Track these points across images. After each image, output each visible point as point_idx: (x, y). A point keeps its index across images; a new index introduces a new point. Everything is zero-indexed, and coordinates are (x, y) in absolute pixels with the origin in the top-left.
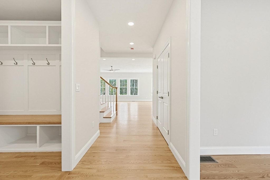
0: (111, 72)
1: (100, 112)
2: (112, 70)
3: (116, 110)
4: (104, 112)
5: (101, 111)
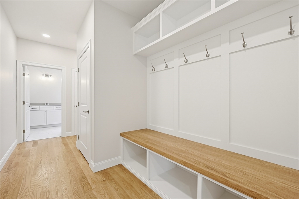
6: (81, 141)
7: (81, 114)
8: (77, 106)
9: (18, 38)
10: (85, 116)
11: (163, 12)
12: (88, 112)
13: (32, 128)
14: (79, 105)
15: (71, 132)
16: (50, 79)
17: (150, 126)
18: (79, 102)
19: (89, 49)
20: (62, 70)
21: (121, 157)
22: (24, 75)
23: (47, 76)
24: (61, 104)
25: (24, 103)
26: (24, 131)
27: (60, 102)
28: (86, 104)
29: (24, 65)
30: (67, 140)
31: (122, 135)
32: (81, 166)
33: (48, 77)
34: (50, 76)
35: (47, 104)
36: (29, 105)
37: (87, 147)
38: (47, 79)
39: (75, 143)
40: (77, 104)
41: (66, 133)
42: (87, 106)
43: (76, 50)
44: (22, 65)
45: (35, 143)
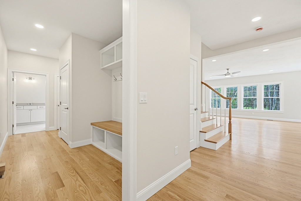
0: (227, 76)
1: (200, 132)
2: (228, 74)
3: (230, 131)
4: (206, 132)
5: (201, 130)
6: (62, 131)
7: (63, 111)
8: (60, 105)
9: (9, 51)
10: (66, 112)
11: (116, 46)
12: (68, 109)
13: (18, 125)
14: (60, 104)
15: (53, 127)
16: (34, 81)
17: (114, 118)
18: (61, 102)
19: (68, 65)
20: (46, 75)
21: (91, 139)
22: (13, 80)
23: (30, 78)
24: (44, 104)
25: (13, 103)
26: (13, 126)
27: (44, 102)
28: (66, 103)
29: (13, 72)
30: (51, 133)
31: (92, 124)
32: (63, 146)
33: (32, 80)
34: (34, 79)
35: (30, 104)
36: (16, 105)
37: (66, 134)
38: (30, 81)
39: (57, 134)
40: (59, 104)
41: (50, 127)
42: (67, 104)
43: (58, 59)
44: (12, 72)
45: (23, 135)
